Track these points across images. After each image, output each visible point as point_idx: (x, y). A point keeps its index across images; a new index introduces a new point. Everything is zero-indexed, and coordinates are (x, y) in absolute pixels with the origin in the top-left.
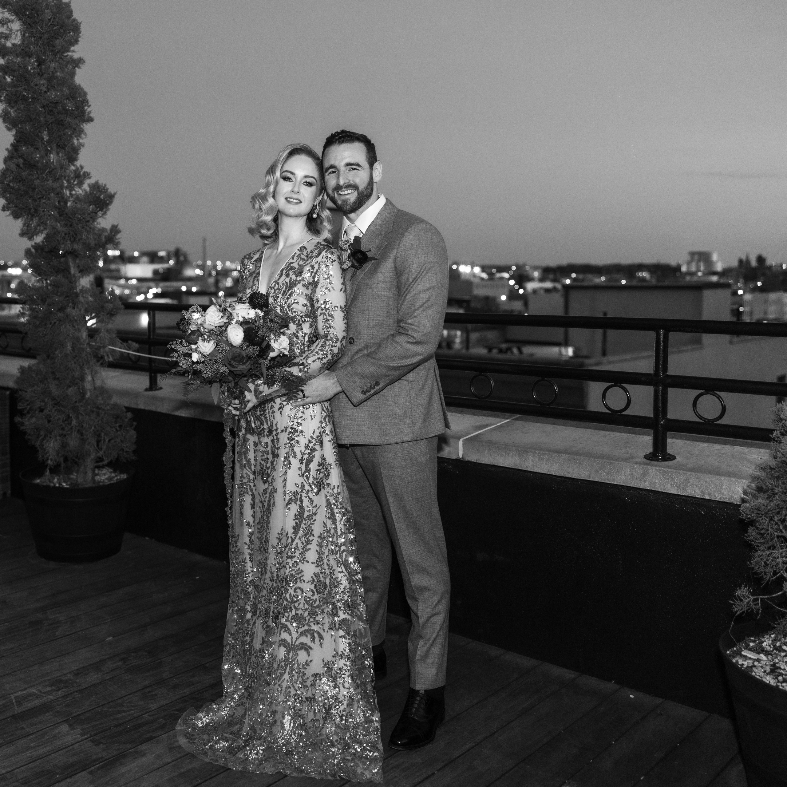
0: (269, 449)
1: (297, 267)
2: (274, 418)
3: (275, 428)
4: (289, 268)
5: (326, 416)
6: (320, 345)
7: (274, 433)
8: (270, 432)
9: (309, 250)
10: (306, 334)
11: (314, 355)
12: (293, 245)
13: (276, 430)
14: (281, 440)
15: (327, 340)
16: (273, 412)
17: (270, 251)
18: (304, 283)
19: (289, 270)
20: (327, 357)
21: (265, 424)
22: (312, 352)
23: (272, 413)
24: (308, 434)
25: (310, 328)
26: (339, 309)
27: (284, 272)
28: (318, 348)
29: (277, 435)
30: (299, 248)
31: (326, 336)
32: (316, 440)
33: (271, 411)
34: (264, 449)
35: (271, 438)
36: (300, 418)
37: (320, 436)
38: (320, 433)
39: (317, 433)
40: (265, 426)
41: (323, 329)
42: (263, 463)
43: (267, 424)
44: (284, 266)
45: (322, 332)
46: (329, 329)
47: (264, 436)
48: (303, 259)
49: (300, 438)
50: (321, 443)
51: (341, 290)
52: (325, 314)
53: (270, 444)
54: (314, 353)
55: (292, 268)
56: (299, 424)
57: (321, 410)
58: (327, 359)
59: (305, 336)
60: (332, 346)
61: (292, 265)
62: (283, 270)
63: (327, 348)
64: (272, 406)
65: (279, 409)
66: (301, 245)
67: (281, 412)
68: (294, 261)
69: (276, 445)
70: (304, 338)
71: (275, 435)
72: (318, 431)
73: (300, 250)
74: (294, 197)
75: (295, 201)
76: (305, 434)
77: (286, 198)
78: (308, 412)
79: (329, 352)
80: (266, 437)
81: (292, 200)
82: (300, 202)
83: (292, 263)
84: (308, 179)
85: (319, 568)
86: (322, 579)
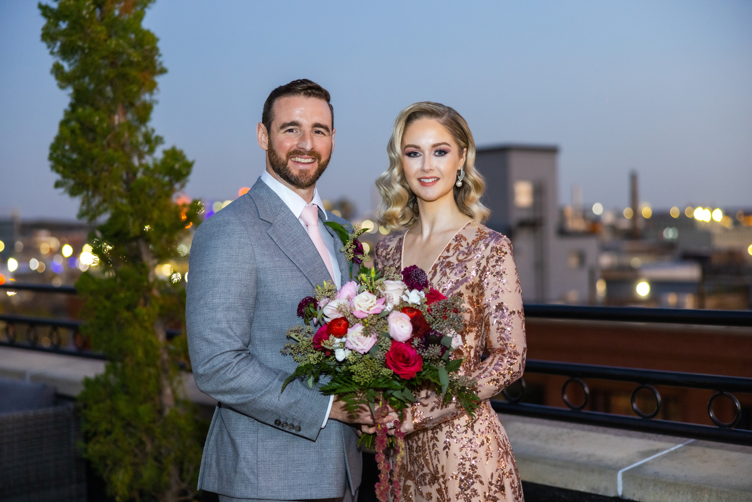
1: (455, 262)
2: (438, 461)
3: (441, 473)
4: (445, 264)
5: (503, 454)
6: (495, 362)
7: (441, 480)
8: (434, 479)
9: (470, 242)
10: (471, 347)
11: (487, 376)
13: (443, 476)
14: (450, 490)
15: (504, 355)
16: (437, 453)
17: (411, 237)
18: (468, 284)
19: (444, 268)
20: (504, 377)
21: (426, 468)
23: (435, 454)
25: (475, 339)
28: (493, 366)
29: (445, 483)
30: (453, 237)
31: (502, 351)
32: (496, 486)
33: (433, 452)
35: (436, 486)
36: (474, 458)
38: (499, 476)
39: (496, 477)
40: (426, 470)
41: (498, 341)
43: (429, 469)
44: (436, 261)
46: (507, 342)
47: (425, 484)
49: (477, 485)
50: (502, 488)
53: (435, 494)
54: (486, 374)
55: (449, 264)
56: (473, 467)
57: (497, 446)
58: (505, 380)
59: (470, 351)
60: (511, 364)
61: (448, 260)
62: (436, 266)
63: (504, 367)
64: (434, 445)
65: (445, 448)
66: (457, 233)
67: (447, 452)
68: (450, 254)
69: (445, 496)
70: (469, 352)
71: (443, 482)
72: (497, 474)
73: (456, 239)
74: (427, 175)
75: (431, 180)
76: (482, 479)
77: (419, 179)
78: (482, 451)
79: (506, 372)
80: (428, 486)
81: (427, 181)
82: (438, 179)
83: (448, 257)
84: (438, 148)
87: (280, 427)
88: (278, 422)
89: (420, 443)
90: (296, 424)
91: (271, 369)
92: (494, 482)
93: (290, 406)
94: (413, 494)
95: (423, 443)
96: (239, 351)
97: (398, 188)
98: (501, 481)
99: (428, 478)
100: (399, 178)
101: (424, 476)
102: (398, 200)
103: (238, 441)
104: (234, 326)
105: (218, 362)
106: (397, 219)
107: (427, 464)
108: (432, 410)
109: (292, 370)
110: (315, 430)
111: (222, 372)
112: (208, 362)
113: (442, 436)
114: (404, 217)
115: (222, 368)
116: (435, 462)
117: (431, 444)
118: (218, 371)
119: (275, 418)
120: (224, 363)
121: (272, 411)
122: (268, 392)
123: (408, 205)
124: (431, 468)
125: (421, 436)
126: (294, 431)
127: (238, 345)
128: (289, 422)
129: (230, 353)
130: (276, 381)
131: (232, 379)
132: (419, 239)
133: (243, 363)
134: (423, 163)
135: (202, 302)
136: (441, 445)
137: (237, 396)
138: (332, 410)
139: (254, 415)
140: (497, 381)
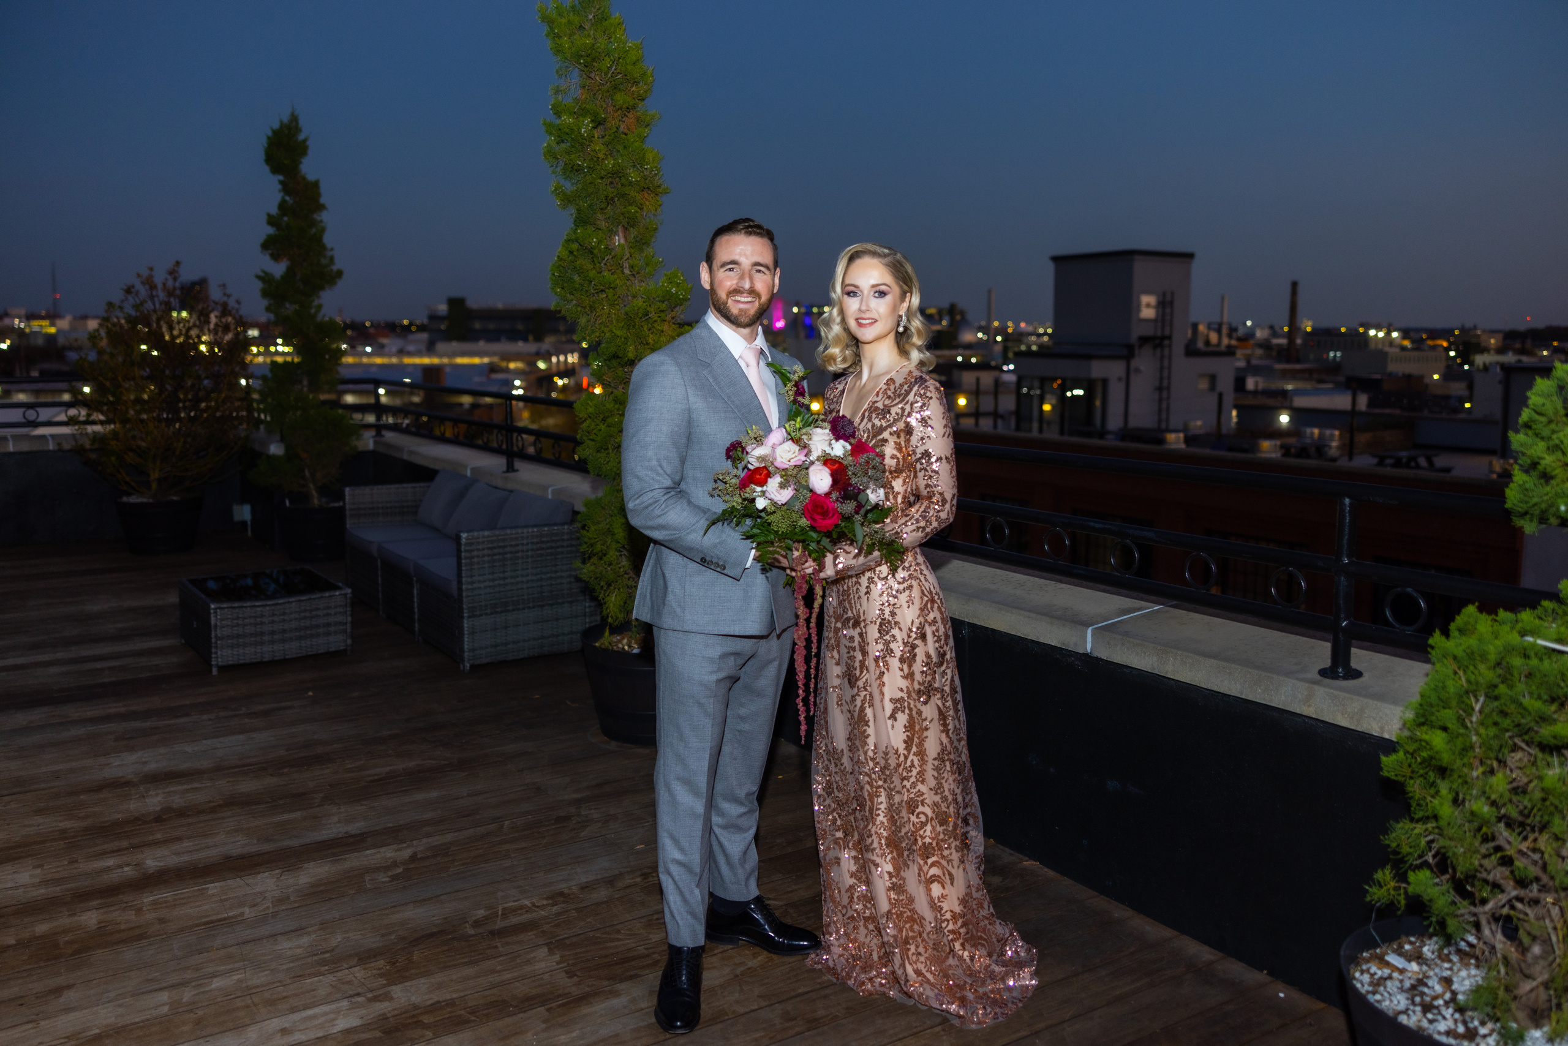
0: (856, 644)
1: (882, 407)
2: (861, 605)
3: (862, 618)
4: (873, 409)
5: (927, 602)
6: (922, 509)
7: (863, 624)
9: (897, 385)
10: (898, 493)
11: (913, 523)
12: (879, 376)
13: (864, 621)
14: (870, 634)
15: (931, 502)
16: (859, 598)
19: (871, 413)
20: (931, 525)
21: (850, 612)
22: (910, 519)
24: (906, 625)
26: (944, 461)
27: (867, 414)
28: (919, 513)
29: (865, 627)
30: (885, 381)
31: (930, 497)
32: (916, 633)
33: (857, 596)
34: (850, 645)
35: (858, 630)
36: (894, 605)
37: (921, 627)
38: (920, 624)
39: (917, 624)
40: (850, 614)
41: (926, 488)
42: (849, 661)
43: (852, 611)
44: (865, 407)
46: (934, 489)
47: (850, 627)
49: (895, 632)
50: (923, 637)
51: (944, 436)
52: (926, 470)
53: (857, 639)
55: (877, 408)
56: (892, 613)
57: (921, 594)
58: (932, 527)
59: (897, 497)
61: (876, 405)
62: (865, 411)
63: (931, 514)
64: (858, 589)
66: (888, 377)
67: (868, 598)
68: (878, 399)
69: (865, 639)
70: (896, 499)
72: (919, 621)
73: (887, 384)
74: (865, 316)
75: (868, 321)
76: (901, 626)
77: (857, 320)
78: (903, 597)
79: (934, 519)
80: (851, 630)
81: (864, 322)
82: (876, 321)
83: (876, 402)
84: (878, 289)
85: (939, 796)
86: (944, 809)
87: (706, 564)
88: (704, 560)
89: (845, 587)
90: (721, 563)
91: (699, 508)
92: (914, 629)
93: (715, 546)
95: (848, 587)
96: (668, 490)
97: (837, 329)
99: (850, 622)
100: (838, 319)
101: (848, 619)
102: (837, 341)
103: (668, 574)
104: (665, 464)
105: (647, 498)
106: (835, 360)
107: (851, 608)
108: (855, 557)
109: (718, 512)
110: (739, 570)
111: (650, 508)
112: (638, 498)
113: (864, 581)
115: (650, 505)
116: (858, 606)
117: (855, 588)
118: (647, 507)
119: (701, 556)
120: (653, 500)
121: (697, 549)
122: (694, 531)
123: (848, 347)
124: (855, 612)
125: (846, 581)
126: (719, 569)
127: (668, 483)
128: (714, 560)
129: (660, 491)
130: (703, 520)
131: (659, 516)
132: (857, 384)
133: (671, 501)
134: (862, 304)
135: (635, 440)
136: (863, 590)
137: (666, 532)
139: (683, 551)
140: (924, 528)
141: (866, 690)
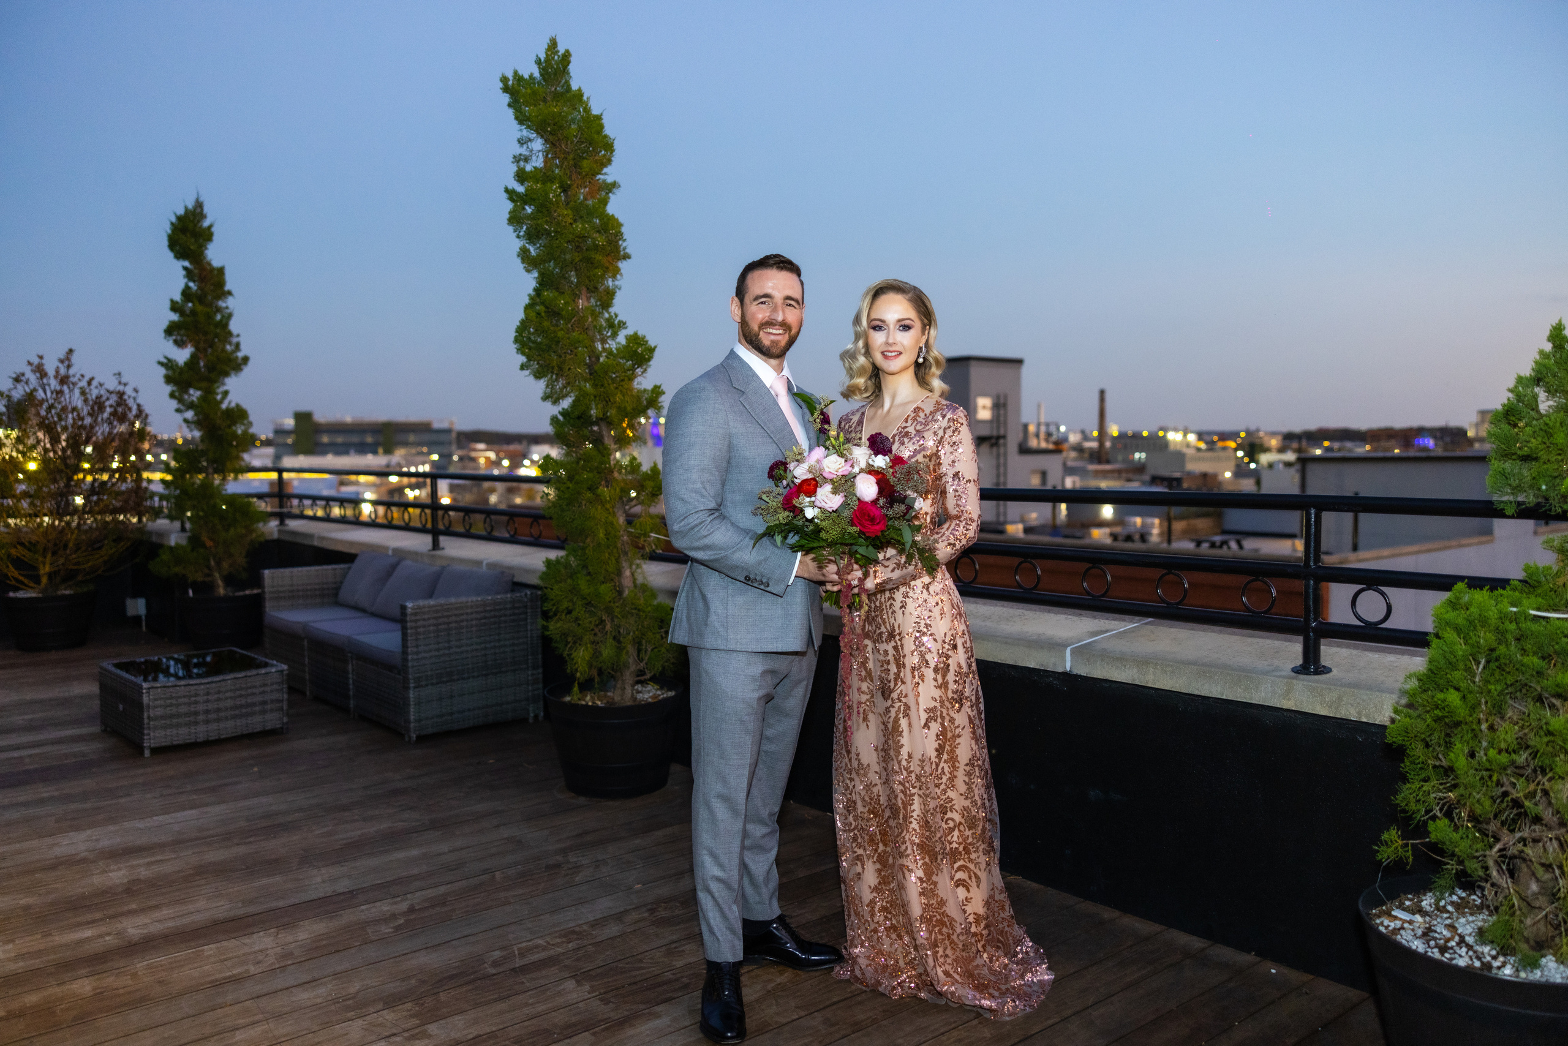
0: (890, 657)
1: (912, 431)
2: (895, 620)
3: (897, 631)
4: (904, 433)
6: (952, 527)
7: (898, 637)
8: (891, 636)
9: (928, 413)
10: (926, 513)
12: (905, 404)
13: (900, 634)
14: (905, 647)
15: (960, 521)
16: (894, 612)
17: (873, 410)
18: (925, 453)
19: (903, 436)
20: (960, 542)
21: (883, 627)
23: (892, 613)
24: (940, 637)
25: (931, 506)
26: (972, 482)
27: (899, 438)
29: (900, 640)
30: (912, 409)
33: (890, 612)
34: (884, 659)
35: (893, 643)
38: (952, 636)
40: (883, 629)
41: (954, 508)
42: (883, 675)
43: (886, 627)
44: (896, 430)
45: (953, 511)
46: (963, 508)
47: (882, 642)
48: (921, 423)
49: (929, 643)
50: (955, 647)
53: (891, 652)
54: (944, 538)
55: (909, 433)
57: (951, 607)
58: (961, 544)
59: (926, 517)
60: (967, 530)
61: (906, 430)
62: (896, 435)
64: (891, 604)
65: (901, 608)
66: (915, 406)
67: (903, 611)
68: (911, 424)
69: (901, 652)
70: (925, 519)
72: (951, 633)
73: (914, 411)
74: (891, 349)
75: (893, 354)
76: (936, 638)
77: (883, 353)
78: (937, 611)
79: (962, 536)
80: (885, 644)
81: (890, 354)
82: (901, 353)
83: (906, 427)
84: (903, 323)
85: (970, 801)
86: (974, 813)
87: (750, 583)
88: (747, 578)
89: (878, 604)
90: (765, 580)
91: (742, 529)
92: (947, 640)
93: (760, 563)
94: (870, 652)
95: (881, 603)
96: (712, 511)
97: (862, 360)
98: (954, 641)
99: (884, 636)
100: (863, 351)
101: (881, 634)
102: (861, 371)
103: (709, 596)
104: (708, 487)
105: (692, 520)
106: (860, 390)
107: (885, 623)
108: (893, 571)
109: (761, 530)
110: (783, 587)
111: (696, 530)
112: (683, 520)
113: (898, 596)
114: (866, 390)
115: (696, 525)
116: (892, 621)
117: (888, 604)
118: (692, 528)
119: (745, 574)
120: (699, 521)
121: (742, 567)
122: (739, 549)
123: (870, 378)
124: (888, 626)
125: (879, 596)
126: (762, 587)
127: (712, 505)
128: (758, 578)
129: (704, 512)
130: (747, 538)
131: (705, 536)
132: (880, 411)
133: (716, 522)
134: (888, 337)
135: (678, 463)
136: (897, 604)
137: (710, 553)
138: (799, 568)
139: (724, 570)
140: (954, 545)
141: (900, 701)
